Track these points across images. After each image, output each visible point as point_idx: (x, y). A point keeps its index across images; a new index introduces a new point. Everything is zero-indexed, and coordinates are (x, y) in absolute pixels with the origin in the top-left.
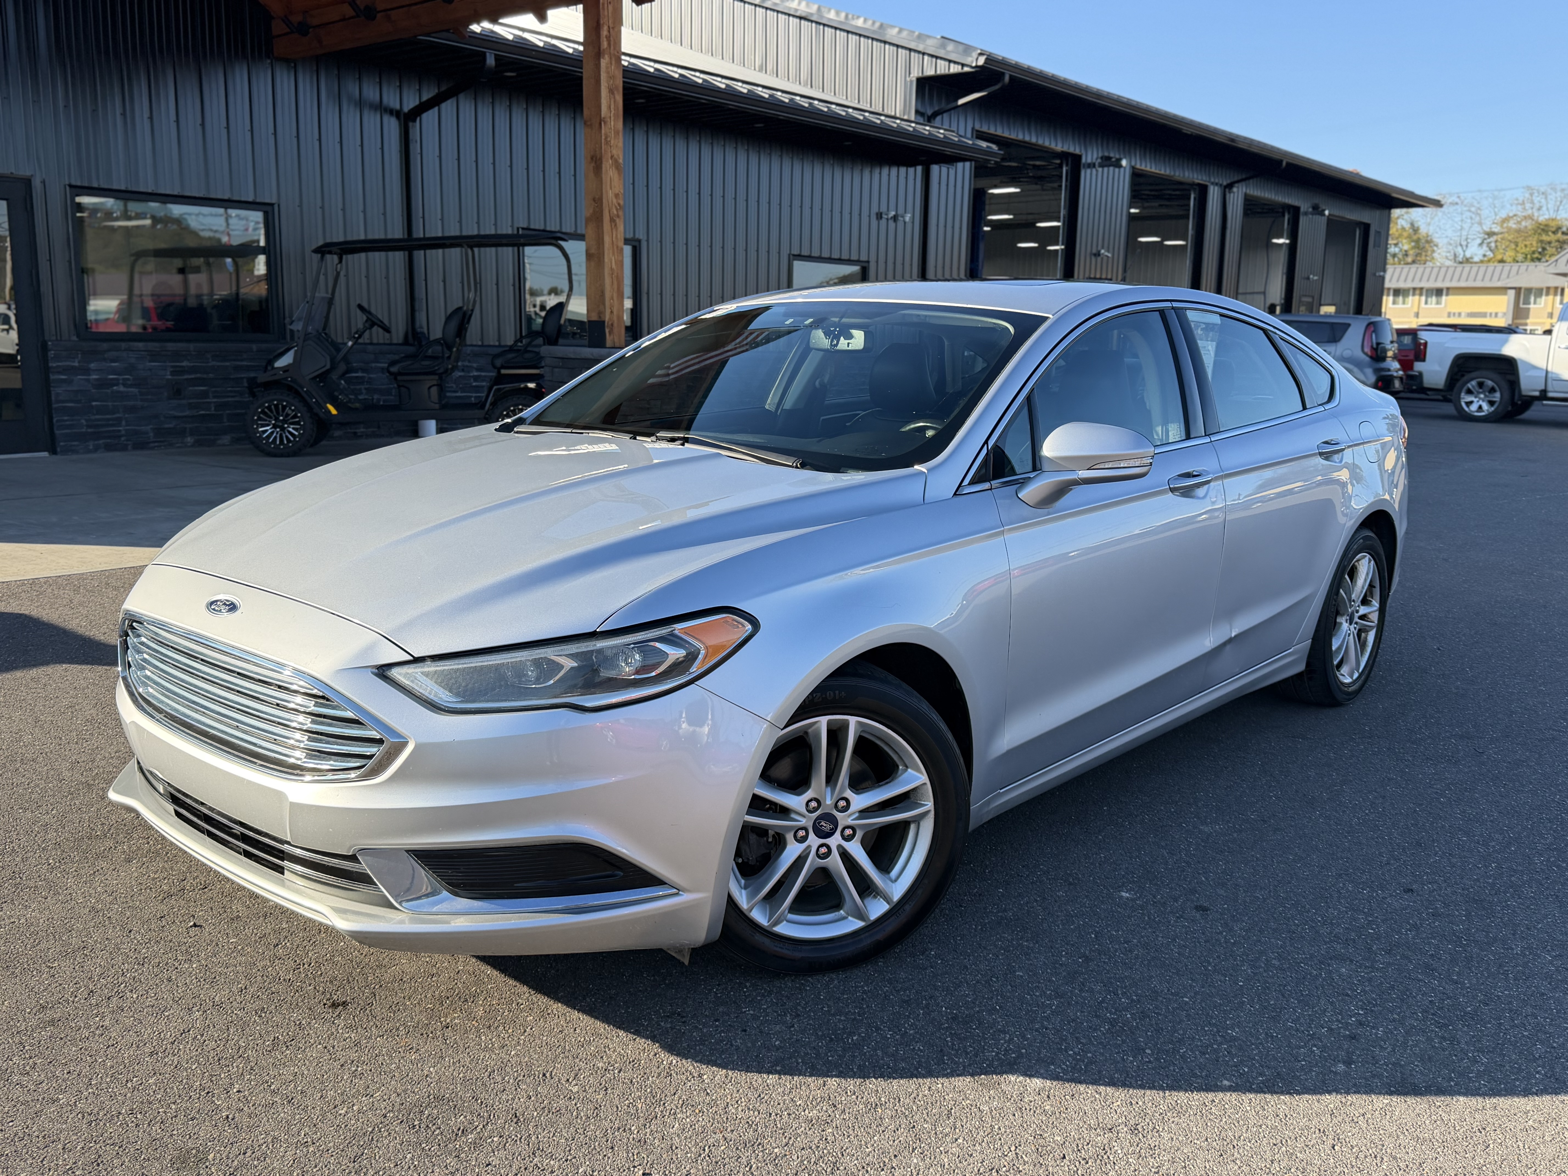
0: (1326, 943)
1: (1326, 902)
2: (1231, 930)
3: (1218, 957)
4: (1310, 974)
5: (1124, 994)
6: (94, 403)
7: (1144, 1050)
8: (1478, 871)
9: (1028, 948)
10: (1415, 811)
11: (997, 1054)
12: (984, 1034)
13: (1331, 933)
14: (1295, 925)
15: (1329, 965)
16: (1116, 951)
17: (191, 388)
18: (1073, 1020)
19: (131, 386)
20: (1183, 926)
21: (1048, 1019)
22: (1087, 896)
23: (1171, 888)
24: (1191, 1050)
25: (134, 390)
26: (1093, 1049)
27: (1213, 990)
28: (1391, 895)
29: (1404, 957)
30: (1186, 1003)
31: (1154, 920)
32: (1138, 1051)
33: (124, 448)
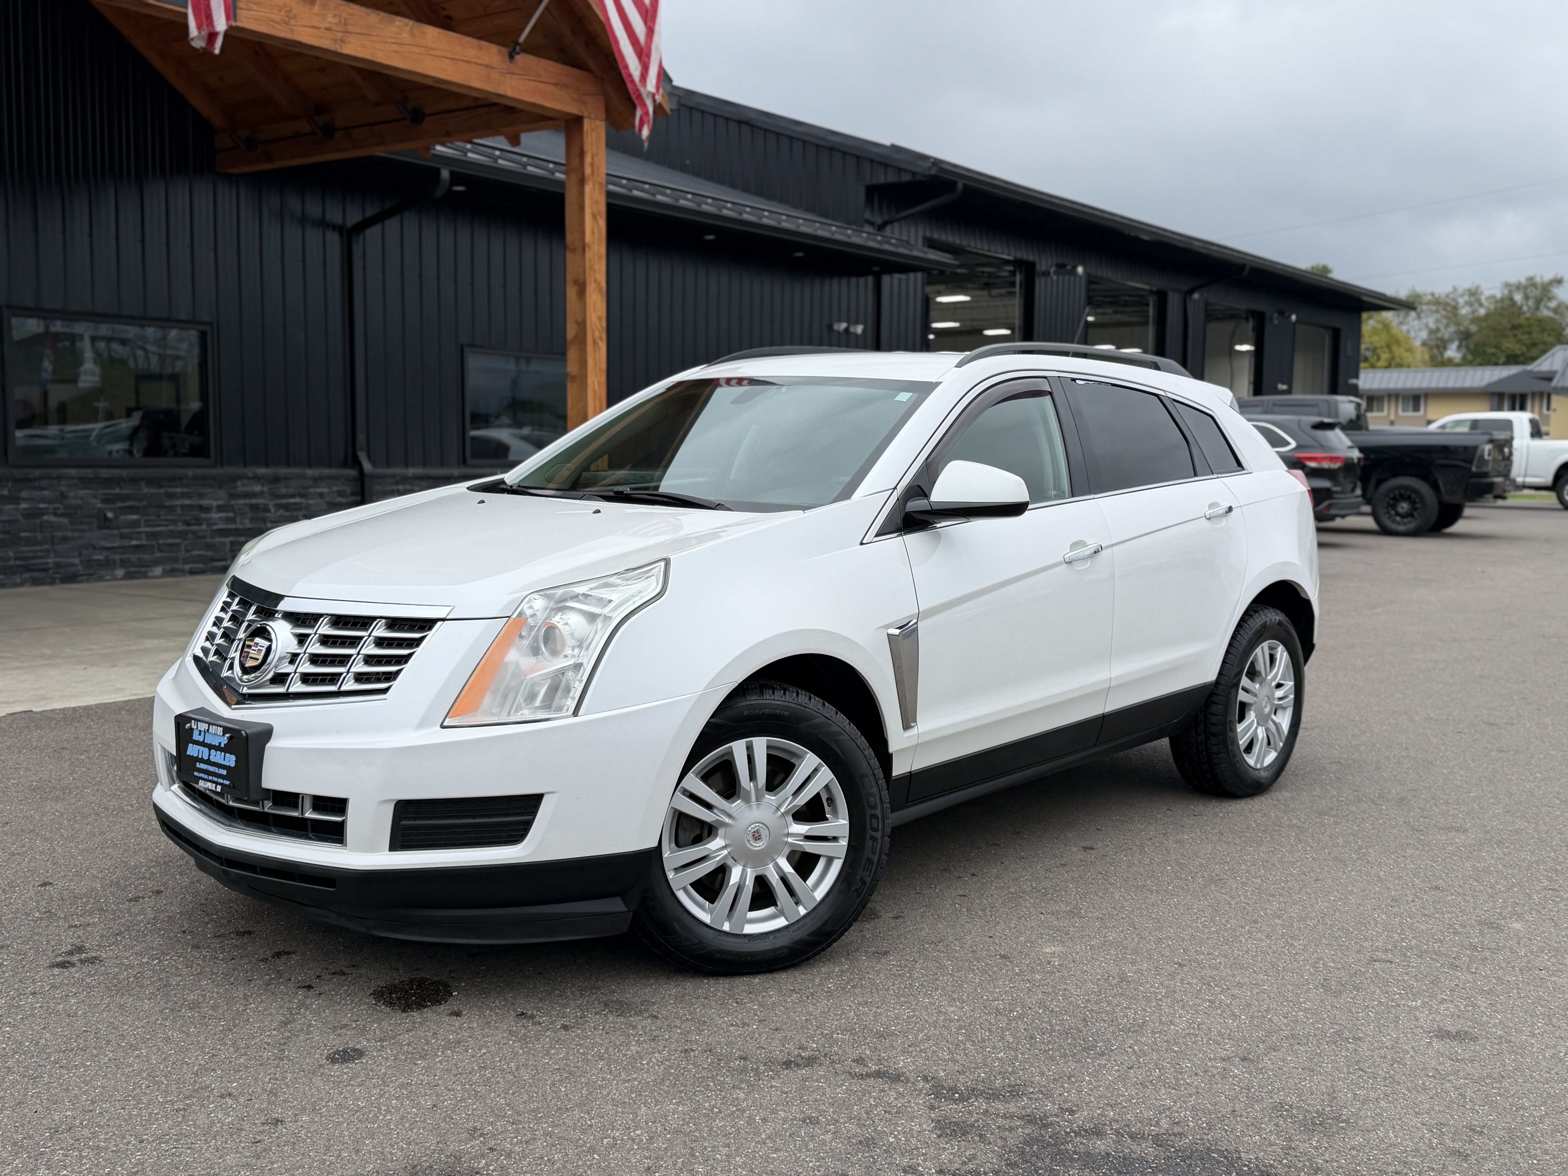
0: (1369, 952)
1: (1366, 927)
2: (1292, 945)
3: (1285, 962)
4: (1360, 970)
5: (1216, 985)
6: (23, 534)
7: (1240, 1017)
8: (1487, 905)
9: (1133, 959)
10: (1432, 866)
11: (1128, 1021)
12: (1114, 1009)
13: (1372, 945)
14: (1343, 941)
15: (1374, 965)
16: (1203, 960)
17: (123, 517)
18: (1180, 1001)
19: (62, 515)
20: (1253, 944)
21: (1161, 1000)
22: (1171, 927)
23: (1237, 920)
24: (1276, 1016)
25: (65, 521)
26: (1200, 1017)
27: (1285, 981)
28: (1418, 922)
29: (1432, 959)
30: (1266, 989)
31: (1228, 940)
32: (1234, 1017)
33: (52, 582)
